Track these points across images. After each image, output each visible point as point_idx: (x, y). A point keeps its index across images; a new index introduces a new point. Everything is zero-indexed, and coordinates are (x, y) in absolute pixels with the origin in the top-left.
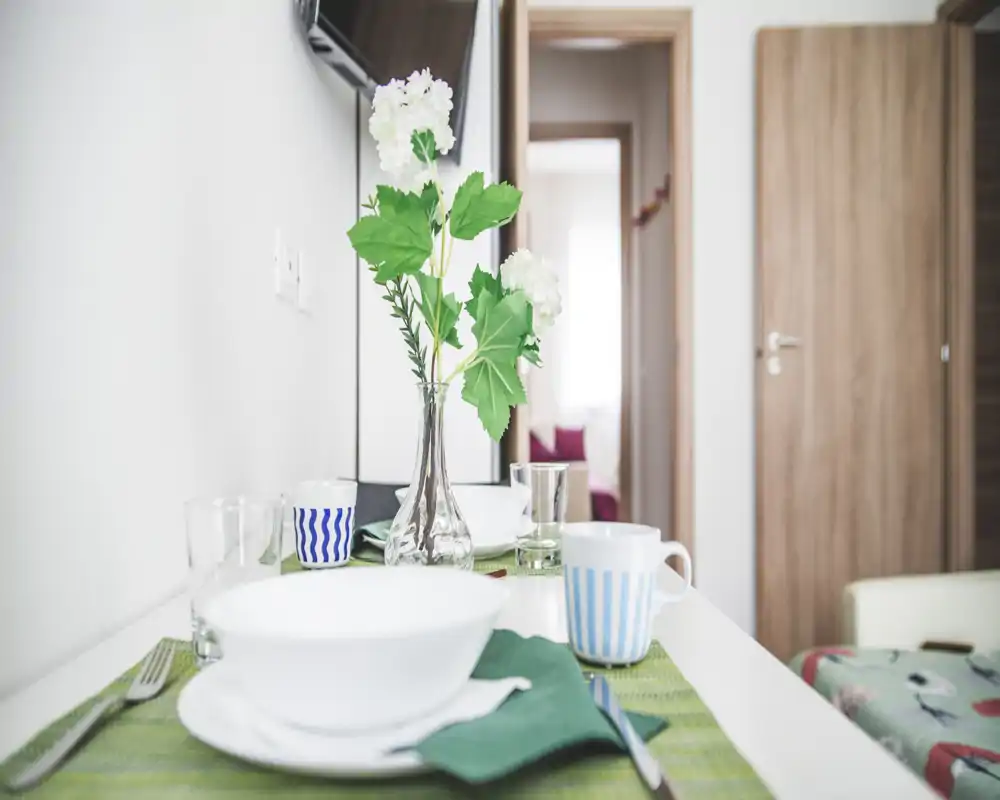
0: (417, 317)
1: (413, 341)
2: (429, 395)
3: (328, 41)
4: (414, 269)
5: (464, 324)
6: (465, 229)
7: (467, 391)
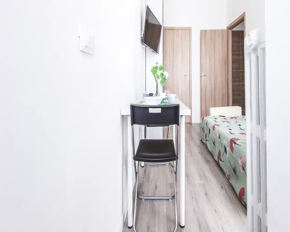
0: (156, 77)
1: (156, 79)
2: (157, 84)
3: (144, 44)
4: (156, 73)
5: (160, 77)
6: (160, 70)
7: (160, 83)
